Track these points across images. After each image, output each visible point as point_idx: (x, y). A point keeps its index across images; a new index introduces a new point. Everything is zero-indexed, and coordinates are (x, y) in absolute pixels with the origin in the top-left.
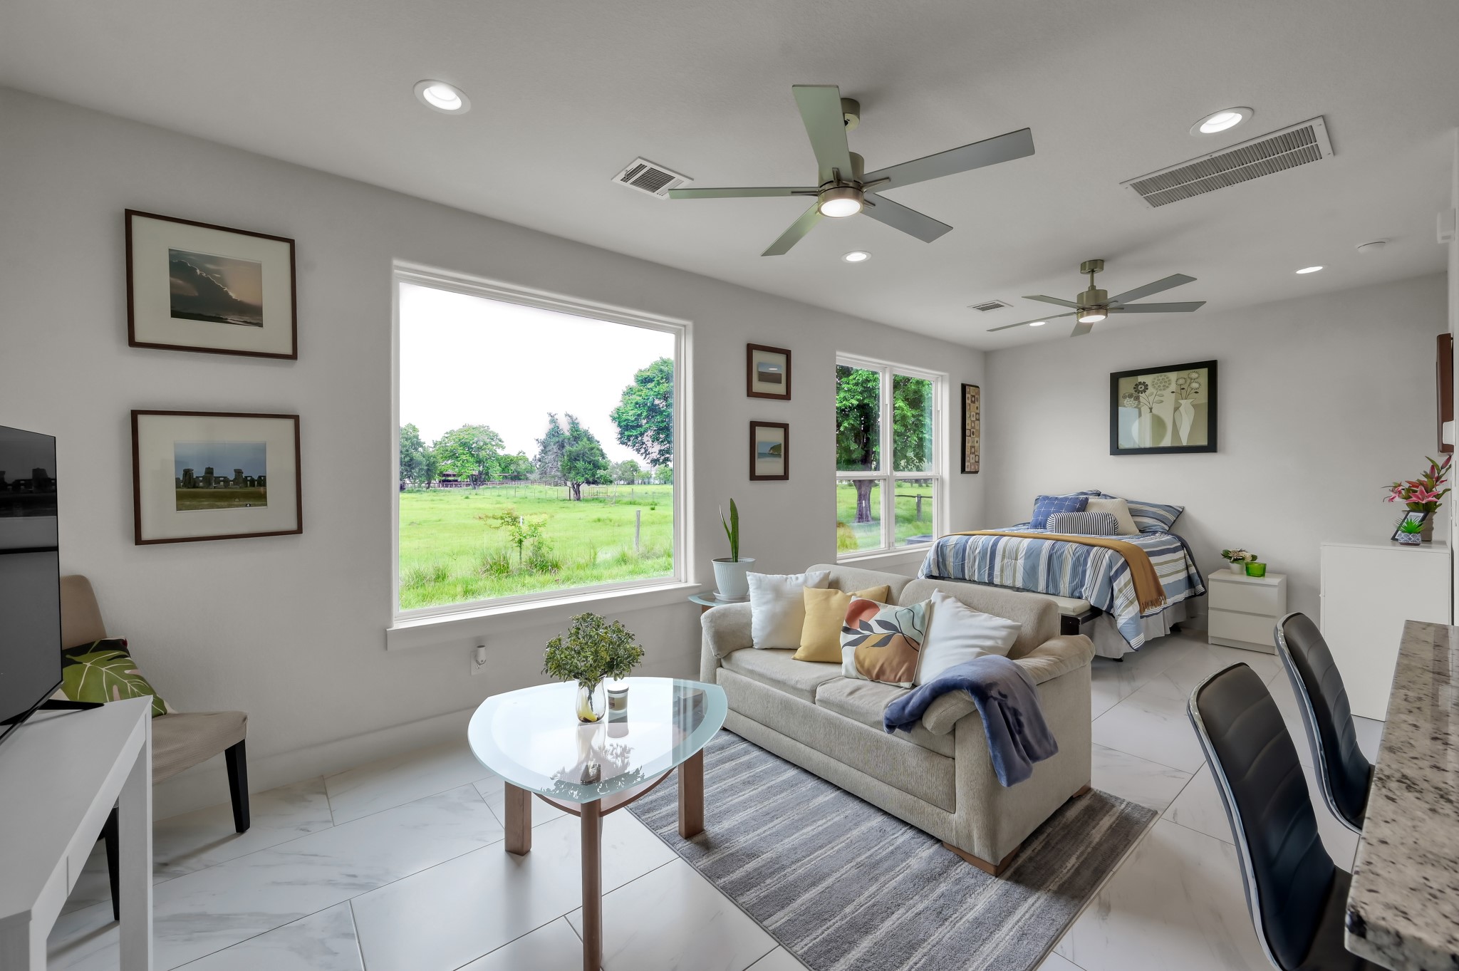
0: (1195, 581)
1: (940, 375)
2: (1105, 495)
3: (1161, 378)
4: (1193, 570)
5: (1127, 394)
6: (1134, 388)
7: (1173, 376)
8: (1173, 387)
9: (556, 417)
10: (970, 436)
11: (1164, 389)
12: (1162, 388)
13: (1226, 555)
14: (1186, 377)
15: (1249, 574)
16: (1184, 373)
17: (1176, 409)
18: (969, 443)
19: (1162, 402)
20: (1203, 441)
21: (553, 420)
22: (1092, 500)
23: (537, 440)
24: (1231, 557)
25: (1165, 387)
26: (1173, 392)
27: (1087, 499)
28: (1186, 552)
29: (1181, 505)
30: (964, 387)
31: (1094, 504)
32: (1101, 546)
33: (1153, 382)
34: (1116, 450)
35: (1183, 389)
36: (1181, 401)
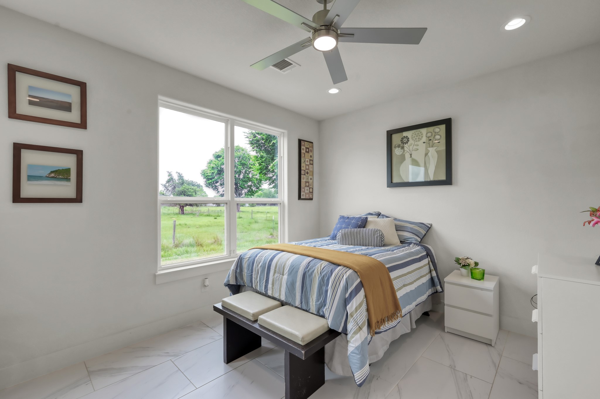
0: (435, 282)
1: (282, 132)
2: (383, 215)
3: (417, 133)
4: (434, 274)
5: (397, 145)
6: (401, 141)
7: (424, 131)
8: (424, 139)
9: (171, 173)
10: (305, 175)
11: (419, 141)
12: (417, 140)
13: (458, 261)
14: (432, 131)
15: (473, 278)
16: (431, 129)
17: (426, 154)
18: (304, 179)
19: (418, 149)
20: (443, 177)
21: (170, 175)
22: (370, 218)
23: (162, 184)
24: (461, 263)
25: (420, 139)
26: (424, 143)
27: (367, 218)
28: (429, 260)
29: (430, 223)
30: (300, 141)
31: (371, 222)
32: (345, 266)
33: (412, 136)
34: (391, 184)
35: (430, 140)
36: (429, 149)
